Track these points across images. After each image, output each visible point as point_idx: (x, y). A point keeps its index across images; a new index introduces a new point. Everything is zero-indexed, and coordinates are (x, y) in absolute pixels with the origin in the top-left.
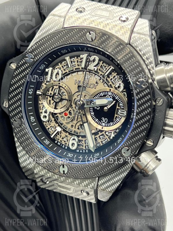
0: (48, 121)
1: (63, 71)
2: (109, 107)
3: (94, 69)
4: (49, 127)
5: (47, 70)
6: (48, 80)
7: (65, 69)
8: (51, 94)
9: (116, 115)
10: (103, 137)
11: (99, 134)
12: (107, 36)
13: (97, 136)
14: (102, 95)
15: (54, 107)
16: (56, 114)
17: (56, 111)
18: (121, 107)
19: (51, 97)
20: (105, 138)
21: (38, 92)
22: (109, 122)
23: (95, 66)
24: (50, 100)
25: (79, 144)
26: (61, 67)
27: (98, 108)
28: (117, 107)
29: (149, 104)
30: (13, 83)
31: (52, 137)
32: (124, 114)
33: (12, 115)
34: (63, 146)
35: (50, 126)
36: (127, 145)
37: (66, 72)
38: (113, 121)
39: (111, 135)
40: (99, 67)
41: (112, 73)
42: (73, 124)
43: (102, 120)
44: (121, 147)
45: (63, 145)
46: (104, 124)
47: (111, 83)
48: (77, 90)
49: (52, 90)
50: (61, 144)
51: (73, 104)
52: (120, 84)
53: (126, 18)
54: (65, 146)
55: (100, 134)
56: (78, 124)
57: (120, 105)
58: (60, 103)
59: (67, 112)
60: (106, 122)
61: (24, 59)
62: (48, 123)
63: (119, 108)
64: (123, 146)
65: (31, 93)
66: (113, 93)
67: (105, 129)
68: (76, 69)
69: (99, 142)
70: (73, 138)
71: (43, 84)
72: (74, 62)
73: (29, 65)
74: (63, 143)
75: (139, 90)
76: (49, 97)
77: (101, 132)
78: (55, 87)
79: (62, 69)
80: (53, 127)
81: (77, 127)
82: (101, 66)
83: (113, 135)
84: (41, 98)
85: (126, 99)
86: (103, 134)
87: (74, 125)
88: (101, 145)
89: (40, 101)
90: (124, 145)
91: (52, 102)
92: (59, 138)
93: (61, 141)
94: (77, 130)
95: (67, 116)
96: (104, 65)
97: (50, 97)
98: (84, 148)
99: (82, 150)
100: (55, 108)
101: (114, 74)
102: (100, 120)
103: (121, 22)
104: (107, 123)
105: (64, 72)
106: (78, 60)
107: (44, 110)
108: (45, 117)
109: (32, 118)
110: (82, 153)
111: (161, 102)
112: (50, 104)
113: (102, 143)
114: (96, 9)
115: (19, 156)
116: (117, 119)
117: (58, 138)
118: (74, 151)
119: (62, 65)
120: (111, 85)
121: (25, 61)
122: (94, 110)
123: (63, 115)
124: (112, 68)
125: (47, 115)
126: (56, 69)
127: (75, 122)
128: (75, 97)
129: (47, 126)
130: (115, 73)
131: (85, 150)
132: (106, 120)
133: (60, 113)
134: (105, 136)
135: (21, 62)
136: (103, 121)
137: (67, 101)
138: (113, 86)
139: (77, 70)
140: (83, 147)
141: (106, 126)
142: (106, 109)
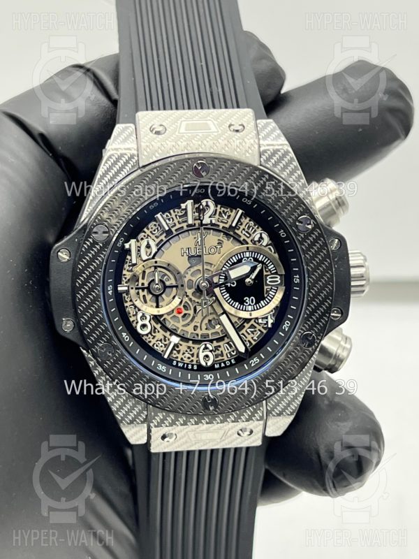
0: (150, 333)
1: (155, 239)
2: (253, 276)
3: (211, 221)
4: (153, 341)
5: (127, 246)
6: (134, 262)
7: (157, 235)
8: (143, 284)
9: (265, 287)
10: (253, 330)
11: (244, 326)
12: (229, 162)
13: (243, 331)
14: (235, 261)
15: (155, 304)
16: (162, 316)
17: (162, 311)
18: (271, 272)
19: (146, 290)
20: (257, 329)
21: (119, 289)
22: (258, 302)
23: (210, 217)
24: (144, 296)
25: (216, 353)
26: (150, 234)
27: (233, 284)
28: (265, 273)
29: (325, 251)
30: (79, 284)
31: (166, 357)
32: (277, 281)
33: (92, 341)
34: (190, 367)
35: (156, 339)
36: (306, 328)
37: (162, 240)
38: (264, 298)
39: (267, 322)
40: (217, 216)
41: (242, 221)
42: (196, 324)
43: (245, 301)
44: (296, 335)
45: (188, 364)
46: (250, 308)
47: (243, 237)
48: (189, 265)
49: (143, 278)
50: (184, 363)
51: (187, 290)
52: (261, 234)
53: (240, 125)
54: (193, 365)
55: (247, 325)
56: (206, 321)
57: (270, 268)
58: (164, 296)
59: (181, 307)
60: (252, 302)
61: (90, 238)
62: (150, 336)
63: (269, 273)
64: (300, 332)
65: (110, 293)
66: (252, 252)
67: (255, 314)
68: (176, 230)
69: (249, 341)
70: (204, 346)
71: (124, 272)
72: (169, 219)
73: (101, 245)
74: (187, 361)
75: (304, 235)
76: (140, 291)
77: (248, 323)
78: (147, 271)
79: (153, 237)
80: (161, 340)
81: (204, 327)
82: (220, 212)
83: (270, 321)
84: (126, 297)
85: (276, 255)
86: (252, 325)
87: (199, 325)
88: (254, 343)
89: (126, 302)
90: (302, 329)
91: (149, 297)
92: (178, 355)
93: (182, 359)
94: (204, 331)
95: (182, 314)
96: (223, 211)
97: (143, 290)
98: (226, 359)
99: (224, 363)
100: (157, 306)
101: (246, 221)
102: (242, 302)
103: (235, 133)
104: (255, 304)
105: (158, 241)
106: (176, 213)
107: (140, 314)
108: (144, 326)
109: (124, 334)
110: (226, 367)
111: (337, 244)
112: (146, 302)
113: (255, 340)
114: (181, 122)
115: (114, 409)
116: (270, 292)
117: (175, 356)
118: (211, 369)
119: (150, 230)
120: (244, 240)
121: (93, 240)
122: (229, 290)
123: (175, 313)
124: (241, 211)
125: (146, 322)
126: (142, 239)
127: (198, 318)
128: (188, 277)
129: (150, 342)
130: (246, 218)
131: (230, 361)
132: (252, 300)
133: (168, 314)
134: (255, 327)
135: (86, 244)
136: (247, 303)
137: (174, 289)
138: (249, 240)
139: (181, 232)
140: (223, 356)
141: (254, 310)
142: (249, 282)
